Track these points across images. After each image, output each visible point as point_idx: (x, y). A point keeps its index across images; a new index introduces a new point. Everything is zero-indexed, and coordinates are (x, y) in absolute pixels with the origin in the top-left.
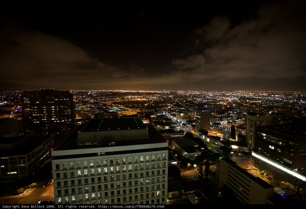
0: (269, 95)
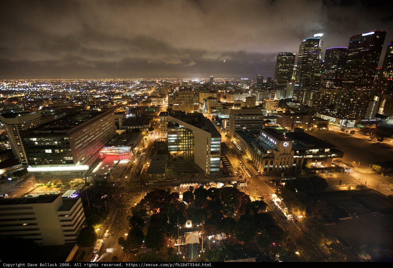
0: (34, 85)
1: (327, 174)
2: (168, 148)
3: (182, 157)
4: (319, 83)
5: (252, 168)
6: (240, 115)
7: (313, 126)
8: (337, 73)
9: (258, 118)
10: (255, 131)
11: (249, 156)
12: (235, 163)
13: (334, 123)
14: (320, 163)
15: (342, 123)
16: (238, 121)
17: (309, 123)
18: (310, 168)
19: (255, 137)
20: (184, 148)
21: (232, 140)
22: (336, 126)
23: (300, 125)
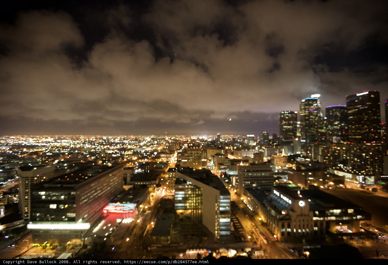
1: (357, 241)
2: (174, 206)
3: (189, 217)
4: (326, 139)
5: (268, 232)
6: (249, 171)
7: (328, 183)
8: (342, 129)
9: (267, 174)
10: (266, 188)
11: (262, 218)
12: (247, 225)
13: (350, 179)
14: (346, 226)
15: (359, 179)
16: (248, 177)
17: (324, 180)
18: (335, 233)
19: (267, 196)
20: (191, 206)
21: (242, 199)
23: (315, 182)
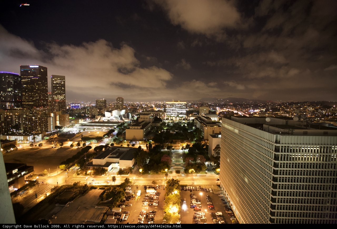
13: (22, 141)
15: (30, 139)
22: (25, 143)
